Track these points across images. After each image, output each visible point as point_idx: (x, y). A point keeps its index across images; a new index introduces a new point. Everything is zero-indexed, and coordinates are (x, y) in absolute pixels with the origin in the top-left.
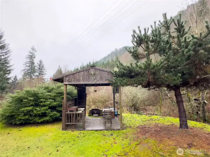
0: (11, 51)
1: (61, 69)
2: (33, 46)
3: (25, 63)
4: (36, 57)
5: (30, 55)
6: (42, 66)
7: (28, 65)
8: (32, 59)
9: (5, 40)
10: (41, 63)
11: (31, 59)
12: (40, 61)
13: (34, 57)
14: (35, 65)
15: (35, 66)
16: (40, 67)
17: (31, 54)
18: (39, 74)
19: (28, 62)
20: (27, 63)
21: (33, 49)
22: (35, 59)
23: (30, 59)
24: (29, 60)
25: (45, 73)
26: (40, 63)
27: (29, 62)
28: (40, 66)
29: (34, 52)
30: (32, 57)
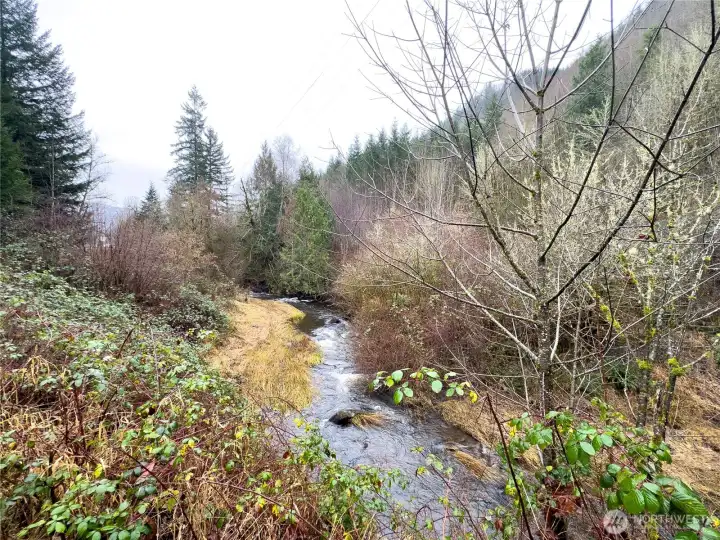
1: (270, 156)
2: (195, 88)
3: (175, 148)
4: (206, 124)
5: (188, 120)
7: (185, 152)
8: (194, 133)
9: (46, 35)
10: (213, 141)
11: (192, 132)
13: (199, 126)
16: (209, 155)
17: (189, 116)
19: (184, 145)
20: (180, 147)
21: (194, 97)
22: (202, 130)
23: (189, 133)
24: (185, 138)
25: (227, 175)
26: (211, 141)
27: (187, 142)
28: (208, 151)
29: (199, 109)
30: (192, 125)
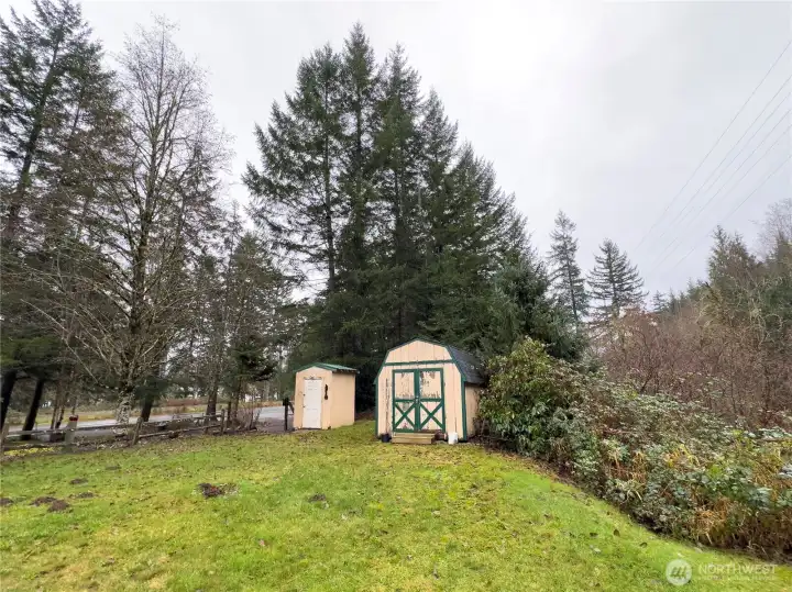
0: (521, 220)
2: (561, 213)
4: (579, 244)
5: (559, 247)
6: (619, 265)
8: (567, 258)
10: (613, 255)
11: (564, 258)
12: (604, 247)
13: (571, 249)
14: (580, 277)
15: (581, 281)
16: (611, 272)
17: (560, 243)
18: (615, 300)
21: (563, 222)
22: (576, 253)
23: (561, 259)
24: (558, 265)
25: (637, 291)
26: (609, 256)
27: (560, 269)
28: (609, 267)
29: (569, 233)
30: (564, 251)
